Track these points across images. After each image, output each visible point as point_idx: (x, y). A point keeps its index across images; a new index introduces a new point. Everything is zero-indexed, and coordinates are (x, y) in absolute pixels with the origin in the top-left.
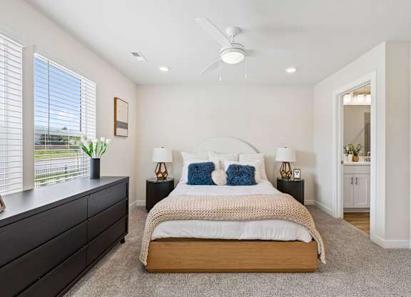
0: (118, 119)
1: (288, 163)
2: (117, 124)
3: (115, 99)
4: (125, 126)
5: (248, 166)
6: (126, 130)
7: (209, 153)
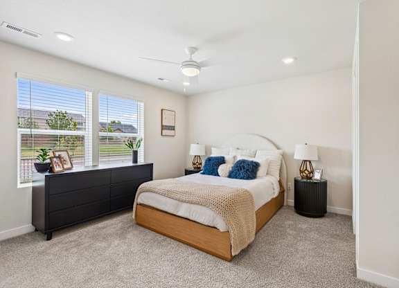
0: (164, 124)
1: (310, 162)
2: (163, 127)
3: (162, 110)
4: (173, 128)
5: (252, 161)
6: (173, 131)
7: (231, 149)
